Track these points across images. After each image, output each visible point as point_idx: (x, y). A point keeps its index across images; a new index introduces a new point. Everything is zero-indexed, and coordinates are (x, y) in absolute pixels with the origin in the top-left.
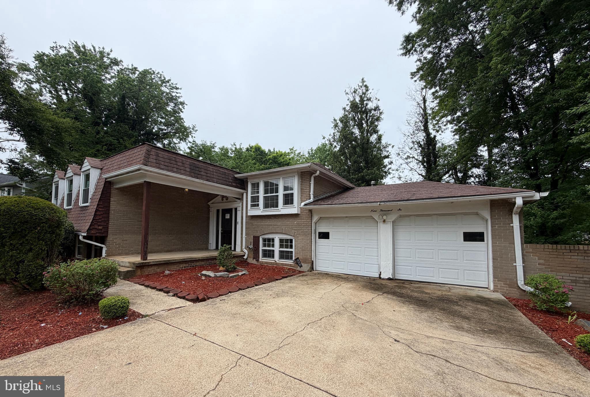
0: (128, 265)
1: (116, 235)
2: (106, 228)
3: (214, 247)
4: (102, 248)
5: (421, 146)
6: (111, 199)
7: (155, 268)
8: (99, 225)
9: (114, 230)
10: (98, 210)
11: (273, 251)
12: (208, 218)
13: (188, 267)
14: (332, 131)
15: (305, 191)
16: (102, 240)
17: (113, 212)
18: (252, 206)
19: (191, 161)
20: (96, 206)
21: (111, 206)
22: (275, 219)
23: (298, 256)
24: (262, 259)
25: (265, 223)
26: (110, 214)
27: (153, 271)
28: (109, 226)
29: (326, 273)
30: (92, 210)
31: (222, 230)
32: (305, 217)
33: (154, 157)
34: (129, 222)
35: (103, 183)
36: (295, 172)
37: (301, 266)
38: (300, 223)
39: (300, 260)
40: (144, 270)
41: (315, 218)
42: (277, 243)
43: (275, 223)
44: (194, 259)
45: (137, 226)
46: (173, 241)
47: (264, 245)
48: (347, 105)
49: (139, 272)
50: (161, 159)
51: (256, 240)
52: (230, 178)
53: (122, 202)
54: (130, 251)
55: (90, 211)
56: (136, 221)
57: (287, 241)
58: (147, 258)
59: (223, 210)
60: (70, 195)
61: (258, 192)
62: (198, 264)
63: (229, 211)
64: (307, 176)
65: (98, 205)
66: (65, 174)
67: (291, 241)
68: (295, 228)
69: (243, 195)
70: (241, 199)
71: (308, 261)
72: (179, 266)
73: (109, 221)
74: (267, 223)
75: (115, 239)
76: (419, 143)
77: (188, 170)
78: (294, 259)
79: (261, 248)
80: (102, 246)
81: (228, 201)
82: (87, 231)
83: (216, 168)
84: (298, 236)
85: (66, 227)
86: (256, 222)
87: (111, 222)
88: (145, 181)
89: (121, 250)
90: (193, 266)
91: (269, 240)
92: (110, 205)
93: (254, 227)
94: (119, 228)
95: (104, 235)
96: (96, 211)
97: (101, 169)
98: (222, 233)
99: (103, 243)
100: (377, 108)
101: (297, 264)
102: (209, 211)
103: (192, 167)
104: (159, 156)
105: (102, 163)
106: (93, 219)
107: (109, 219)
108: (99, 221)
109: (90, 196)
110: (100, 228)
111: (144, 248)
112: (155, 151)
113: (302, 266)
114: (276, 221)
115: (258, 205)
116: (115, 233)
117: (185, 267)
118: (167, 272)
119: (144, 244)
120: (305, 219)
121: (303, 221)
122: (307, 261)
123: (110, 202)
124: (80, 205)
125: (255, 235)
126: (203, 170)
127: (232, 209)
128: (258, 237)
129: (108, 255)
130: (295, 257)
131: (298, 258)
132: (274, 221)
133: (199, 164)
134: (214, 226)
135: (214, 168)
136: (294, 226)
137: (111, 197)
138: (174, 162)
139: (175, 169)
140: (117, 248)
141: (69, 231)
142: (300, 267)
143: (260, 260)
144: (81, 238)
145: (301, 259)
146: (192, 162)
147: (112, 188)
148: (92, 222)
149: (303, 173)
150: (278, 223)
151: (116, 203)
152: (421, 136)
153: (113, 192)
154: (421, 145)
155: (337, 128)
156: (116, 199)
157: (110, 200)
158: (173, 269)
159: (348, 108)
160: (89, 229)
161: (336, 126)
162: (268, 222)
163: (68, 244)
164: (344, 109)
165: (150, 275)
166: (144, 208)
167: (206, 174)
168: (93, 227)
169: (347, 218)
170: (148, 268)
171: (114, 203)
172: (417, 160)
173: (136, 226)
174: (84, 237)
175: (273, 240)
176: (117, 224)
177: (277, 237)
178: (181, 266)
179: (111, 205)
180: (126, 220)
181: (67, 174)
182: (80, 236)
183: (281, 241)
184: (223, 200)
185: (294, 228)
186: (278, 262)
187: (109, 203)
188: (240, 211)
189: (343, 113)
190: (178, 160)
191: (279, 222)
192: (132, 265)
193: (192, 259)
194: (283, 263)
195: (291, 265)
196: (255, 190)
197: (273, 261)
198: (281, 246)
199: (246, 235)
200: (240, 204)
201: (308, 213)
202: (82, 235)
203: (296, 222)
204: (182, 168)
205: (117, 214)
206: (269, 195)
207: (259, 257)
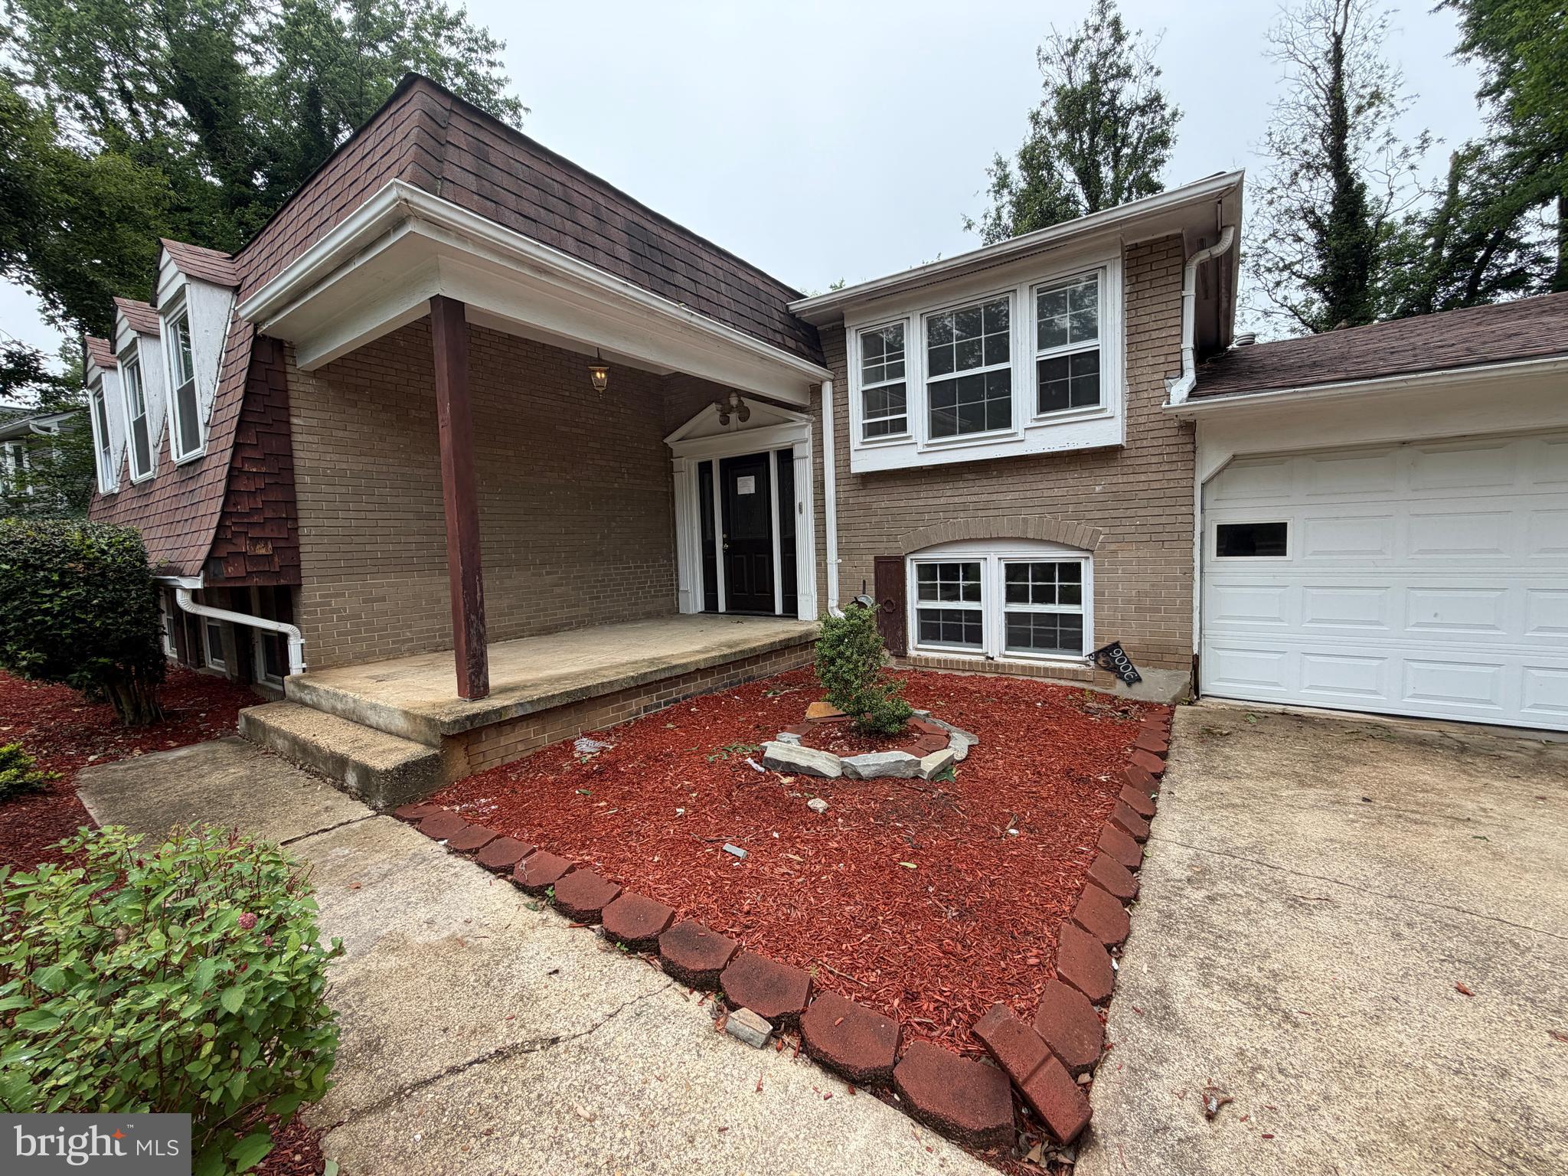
0: (400, 724)
1: (336, 578)
2: (290, 548)
3: (700, 606)
4: (284, 637)
5: (1317, 225)
6: (294, 420)
7: (530, 731)
8: (255, 541)
9: (323, 556)
10: (240, 470)
11: (977, 615)
12: (670, 498)
13: (658, 706)
14: (991, 204)
15: (1154, 335)
16: (282, 605)
17: (308, 479)
18: (871, 430)
19: (629, 216)
20: (229, 453)
21: (297, 454)
22: (985, 482)
23: (1118, 638)
24: (916, 647)
25: (931, 502)
26: (298, 488)
27: (520, 747)
28: (302, 540)
29: (1279, 708)
30: (216, 475)
31: (725, 541)
32: (1154, 460)
33: (468, 161)
34: (380, 523)
35: (246, 348)
36: (1107, 248)
37: (1134, 680)
38: (1122, 487)
39: (1131, 655)
40: (483, 747)
41: (1211, 461)
42: (993, 582)
43: (984, 497)
44: (679, 671)
45: (418, 538)
46: (557, 590)
47: (925, 593)
48: (1044, 104)
49: (459, 765)
50: (498, 177)
51: (889, 572)
52: (776, 315)
53: (341, 434)
54: (405, 641)
55: (208, 477)
56: (411, 516)
57: (1045, 570)
58: (486, 685)
59: (722, 461)
60: (140, 426)
61: (899, 371)
62: (692, 687)
63: (756, 464)
64: (1166, 263)
65: (237, 446)
66: (114, 343)
67: (1072, 571)
68: (1099, 515)
69: (816, 391)
70: (814, 409)
71: (1176, 658)
72: (623, 707)
73: (296, 519)
74: (943, 501)
75: (336, 595)
76: (1308, 213)
77: (623, 253)
78: (1089, 645)
79: (914, 603)
80: (284, 628)
81: (749, 422)
82: (204, 568)
83: (726, 266)
84: (1113, 547)
85: (103, 552)
86: (883, 501)
87: (309, 522)
88: (436, 300)
89: (364, 639)
90: (676, 701)
91: (950, 570)
92: (291, 450)
93: (874, 519)
94: (343, 548)
95: (282, 582)
96: (230, 477)
97: (236, 290)
98: (726, 553)
99: (290, 620)
100: (1154, 102)
101: (1113, 669)
102: (668, 472)
103: (639, 247)
104: (492, 160)
105: (237, 266)
106: (224, 514)
107: (296, 510)
108: (255, 519)
109: (203, 414)
110: (263, 552)
111: (468, 642)
112: (470, 129)
113: (1139, 680)
114: (990, 489)
115: (901, 426)
116: (330, 572)
117: (646, 709)
118: (586, 747)
119: (467, 619)
120: (1154, 468)
121: (1143, 478)
122: (1167, 658)
123: (289, 435)
124: (174, 458)
125: (879, 553)
126: (679, 266)
127: (767, 454)
128: (899, 563)
129: (316, 665)
130: (1096, 639)
131: (1116, 645)
132: (976, 490)
133: (664, 235)
134: (692, 528)
135: (719, 263)
136: (1091, 506)
137: (293, 411)
138: (562, 207)
139: (570, 241)
140: (346, 634)
141: (119, 570)
142: (1129, 685)
143: (912, 653)
144: (183, 600)
145: (1130, 649)
146: (637, 219)
147: (290, 369)
148: (220, 527)
149: (1142, 252)
150: (1001, 497)
151: (316, 439)
152: (1321, 192)
153: (301, 391)
154: (1319, 220)
155: (1006, 191)
156: (314, 422)
157: (288, 423)
158: (602, 723)
159: (1049, 112)
160: (210, 557)
161: (1003, 183)
162: (946, 495)
163: (125, 631)
164: (1035, 118)
165: (512, 767)
166: (446, 439)
167: (691, 286)
168: (232, 549)
169: (1406, 450)
170: (500, 734)
171: (310, 439)
172: (1299, 277)
173: (411, 539)
174: (195, 596)
175: (972, 570)
176: (334, 531)
177: (993, 558)
178: (634, 704)
179: (295, 446)
180: (370, 515)
181: (118, 343)
182: (179, 592)
183: (1014, 571)
184: (725, 421)
185: (1088, 515)
186: (1001, 660)
187: (287, 436)
188: (809, 461)
189: (1031, 132)
190: (577, 200)
191: (1006, 493)
192: (424, 728)
193: (674, 673)
194: (1031, 668)
195: (1074, 675)
196: (882, 360)
197: (974, 658)
198: (1014, 594)
199: (839, 555)
200: (808, 433)
201: (1172, 441)
202: (184, 590)
203: (1099, 484)
204: (599, 241)
205: (330, 489)
206: (956, 375)
207: (905, 643)
